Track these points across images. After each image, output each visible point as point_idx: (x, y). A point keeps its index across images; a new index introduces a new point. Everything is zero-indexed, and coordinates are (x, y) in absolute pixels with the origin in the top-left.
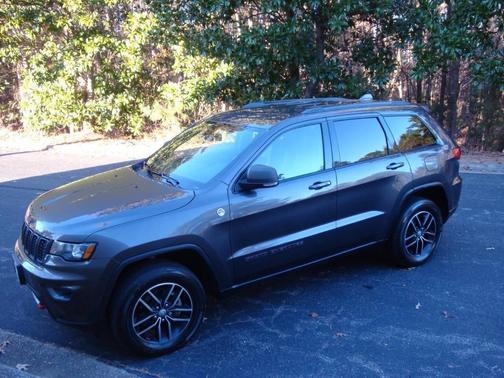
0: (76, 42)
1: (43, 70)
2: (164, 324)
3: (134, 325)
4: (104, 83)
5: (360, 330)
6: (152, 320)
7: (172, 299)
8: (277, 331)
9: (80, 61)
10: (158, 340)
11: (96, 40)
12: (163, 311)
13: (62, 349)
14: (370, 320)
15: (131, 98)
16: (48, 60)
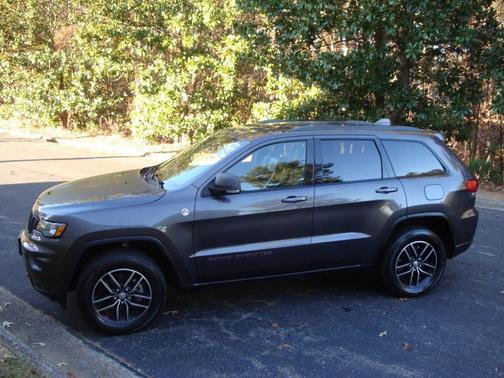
0: (180, 61)
1: (147, 84)
2: (123, 306)
3: (94, 302)
4: (201, 99)
5: (309, 345)
6: (111, 301)
7: (132, 284)
8: (231, 333)
9: (179, 78)
10: (115, 320)
11: (197, 59)
12: (123, 294)
13: (46, 316)
14: (325, 339)
15: (226, 115)
16: (155, 76)
